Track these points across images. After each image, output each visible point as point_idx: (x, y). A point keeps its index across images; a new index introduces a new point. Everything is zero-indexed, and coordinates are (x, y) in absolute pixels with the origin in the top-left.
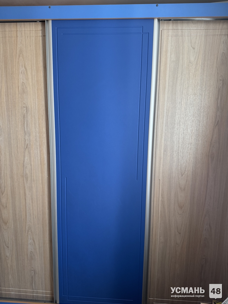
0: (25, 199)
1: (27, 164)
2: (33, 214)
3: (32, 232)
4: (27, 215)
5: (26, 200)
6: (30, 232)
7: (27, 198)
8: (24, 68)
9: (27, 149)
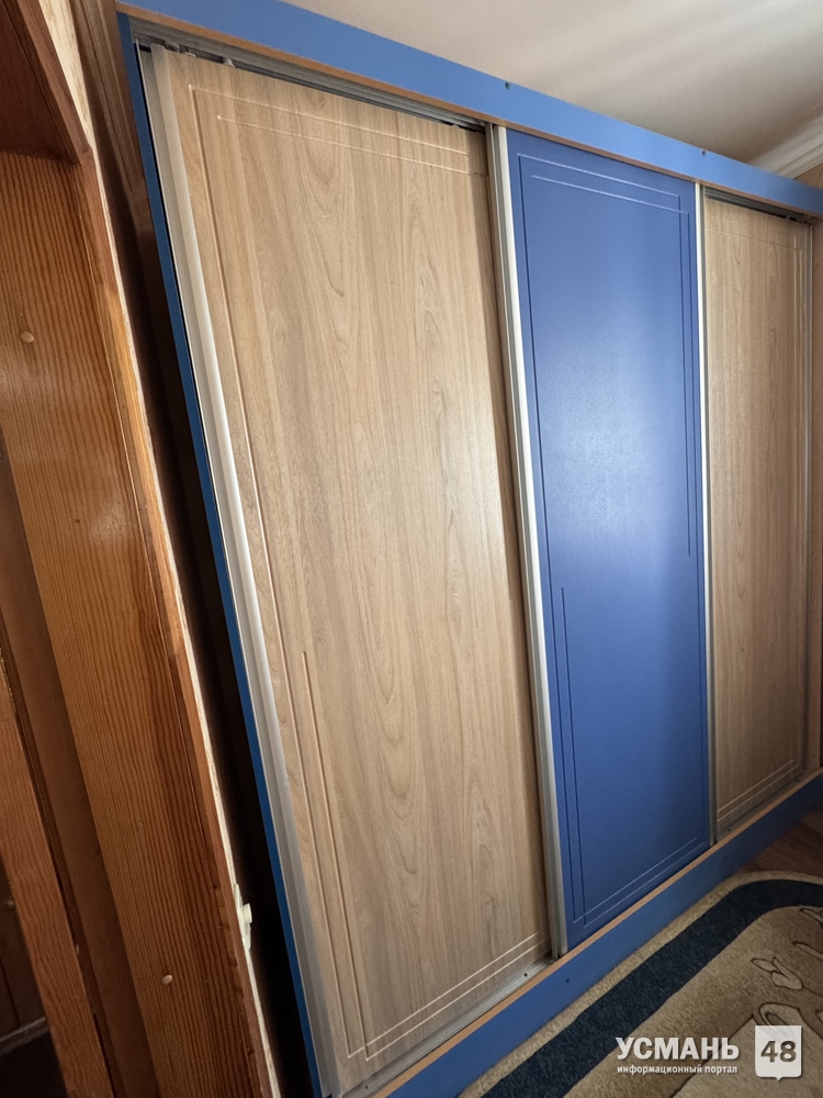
0: (457, 690)
1: (454, 576)
3: (480, 788)
5: (461, 691)
6: (475, 789)
7: (460, 686)
8: (428, 268)
9: (452, 527)
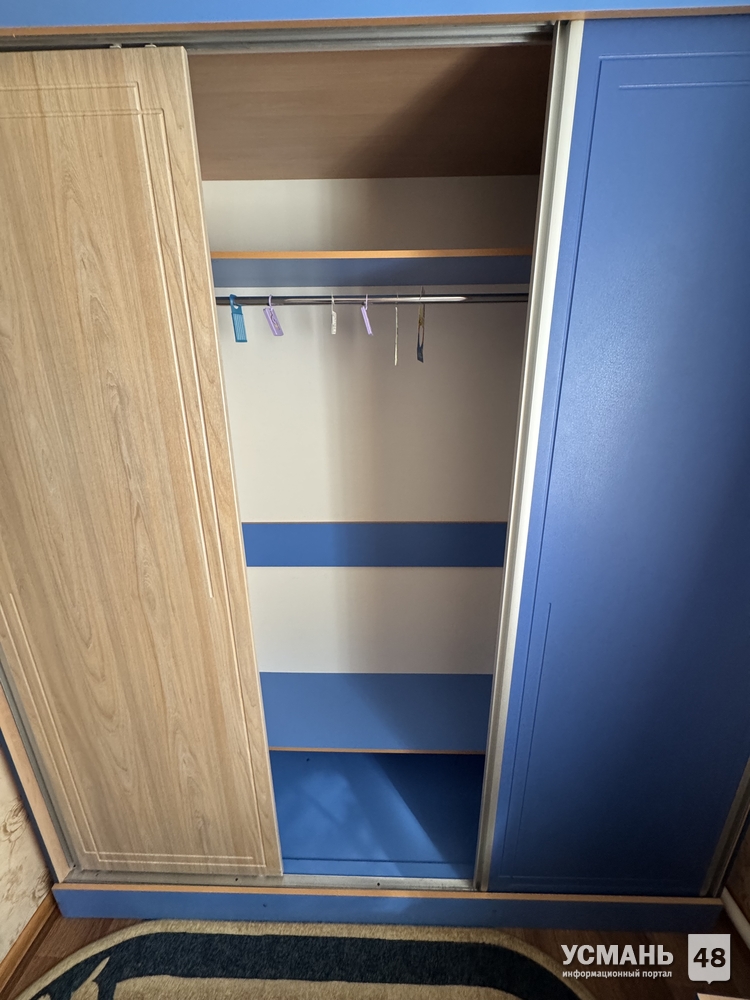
0: (156, 658)
1: (146, 563)
2: (183, 693)
3: (185, 736)
4: (167, 695)
5: (159, 659)
8: (89, 247)
9: (139, 520)
